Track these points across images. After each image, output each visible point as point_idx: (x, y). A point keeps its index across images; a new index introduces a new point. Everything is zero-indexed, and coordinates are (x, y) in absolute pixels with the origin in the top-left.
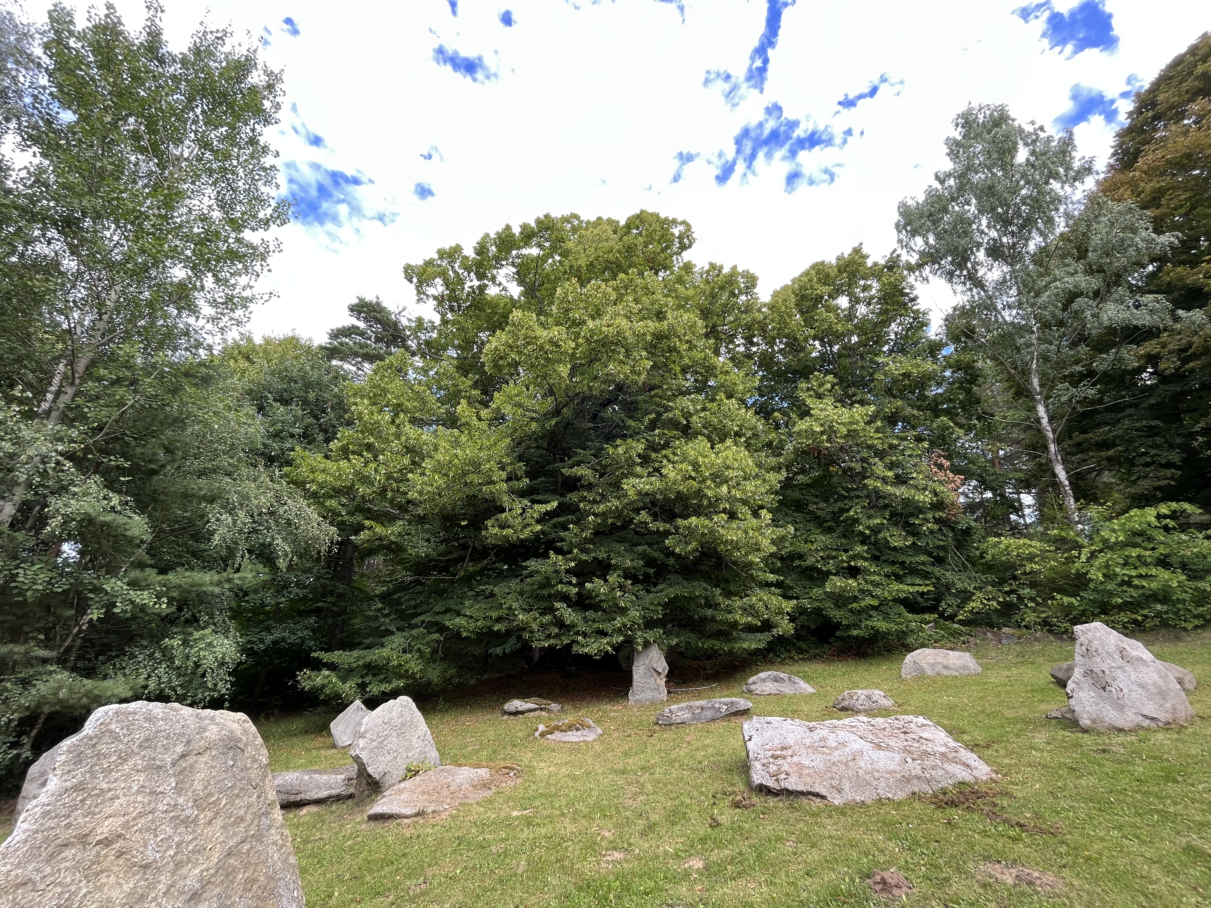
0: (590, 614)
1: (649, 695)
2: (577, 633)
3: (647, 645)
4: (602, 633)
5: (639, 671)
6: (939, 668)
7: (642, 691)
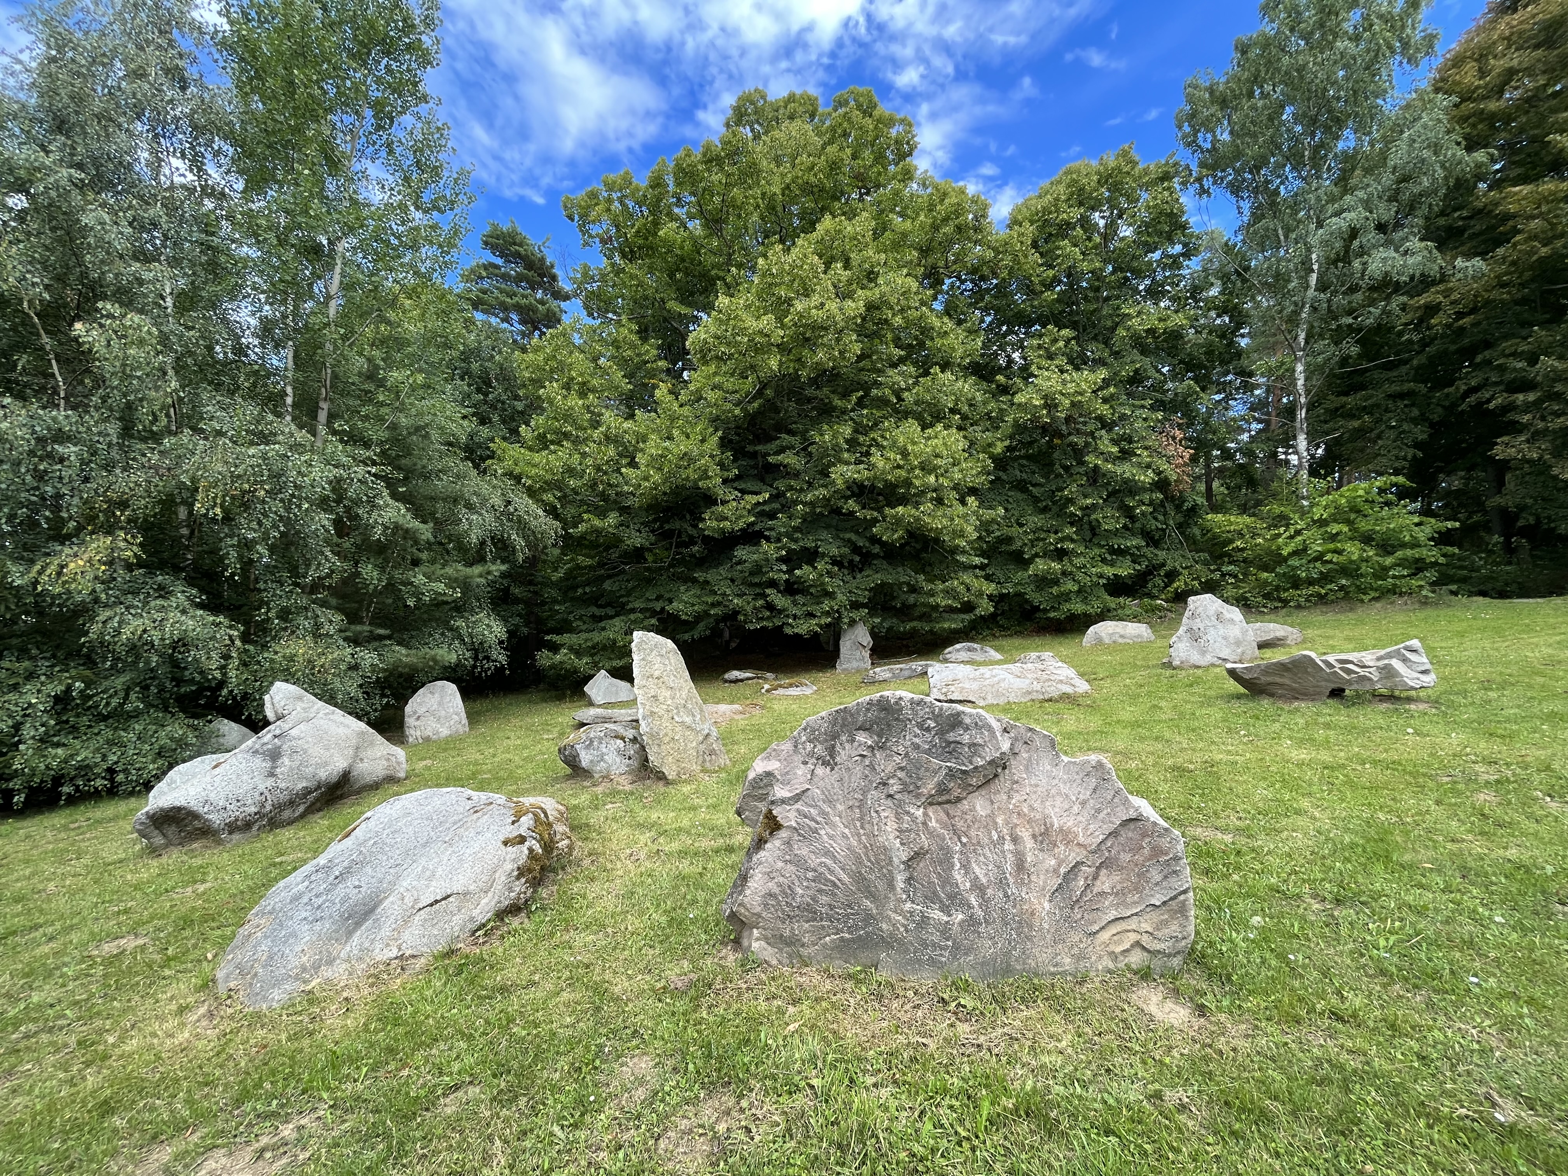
0: (800, 598)
1: (855, 664)
2: (788, 616)
3: (852, 623)
4: (811, 615)
5: (845, 646)
6: (1116, 638)
7: (849, 661)
